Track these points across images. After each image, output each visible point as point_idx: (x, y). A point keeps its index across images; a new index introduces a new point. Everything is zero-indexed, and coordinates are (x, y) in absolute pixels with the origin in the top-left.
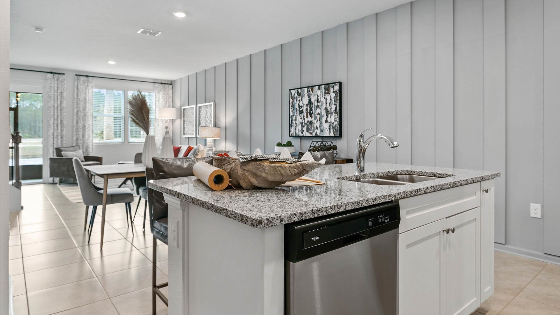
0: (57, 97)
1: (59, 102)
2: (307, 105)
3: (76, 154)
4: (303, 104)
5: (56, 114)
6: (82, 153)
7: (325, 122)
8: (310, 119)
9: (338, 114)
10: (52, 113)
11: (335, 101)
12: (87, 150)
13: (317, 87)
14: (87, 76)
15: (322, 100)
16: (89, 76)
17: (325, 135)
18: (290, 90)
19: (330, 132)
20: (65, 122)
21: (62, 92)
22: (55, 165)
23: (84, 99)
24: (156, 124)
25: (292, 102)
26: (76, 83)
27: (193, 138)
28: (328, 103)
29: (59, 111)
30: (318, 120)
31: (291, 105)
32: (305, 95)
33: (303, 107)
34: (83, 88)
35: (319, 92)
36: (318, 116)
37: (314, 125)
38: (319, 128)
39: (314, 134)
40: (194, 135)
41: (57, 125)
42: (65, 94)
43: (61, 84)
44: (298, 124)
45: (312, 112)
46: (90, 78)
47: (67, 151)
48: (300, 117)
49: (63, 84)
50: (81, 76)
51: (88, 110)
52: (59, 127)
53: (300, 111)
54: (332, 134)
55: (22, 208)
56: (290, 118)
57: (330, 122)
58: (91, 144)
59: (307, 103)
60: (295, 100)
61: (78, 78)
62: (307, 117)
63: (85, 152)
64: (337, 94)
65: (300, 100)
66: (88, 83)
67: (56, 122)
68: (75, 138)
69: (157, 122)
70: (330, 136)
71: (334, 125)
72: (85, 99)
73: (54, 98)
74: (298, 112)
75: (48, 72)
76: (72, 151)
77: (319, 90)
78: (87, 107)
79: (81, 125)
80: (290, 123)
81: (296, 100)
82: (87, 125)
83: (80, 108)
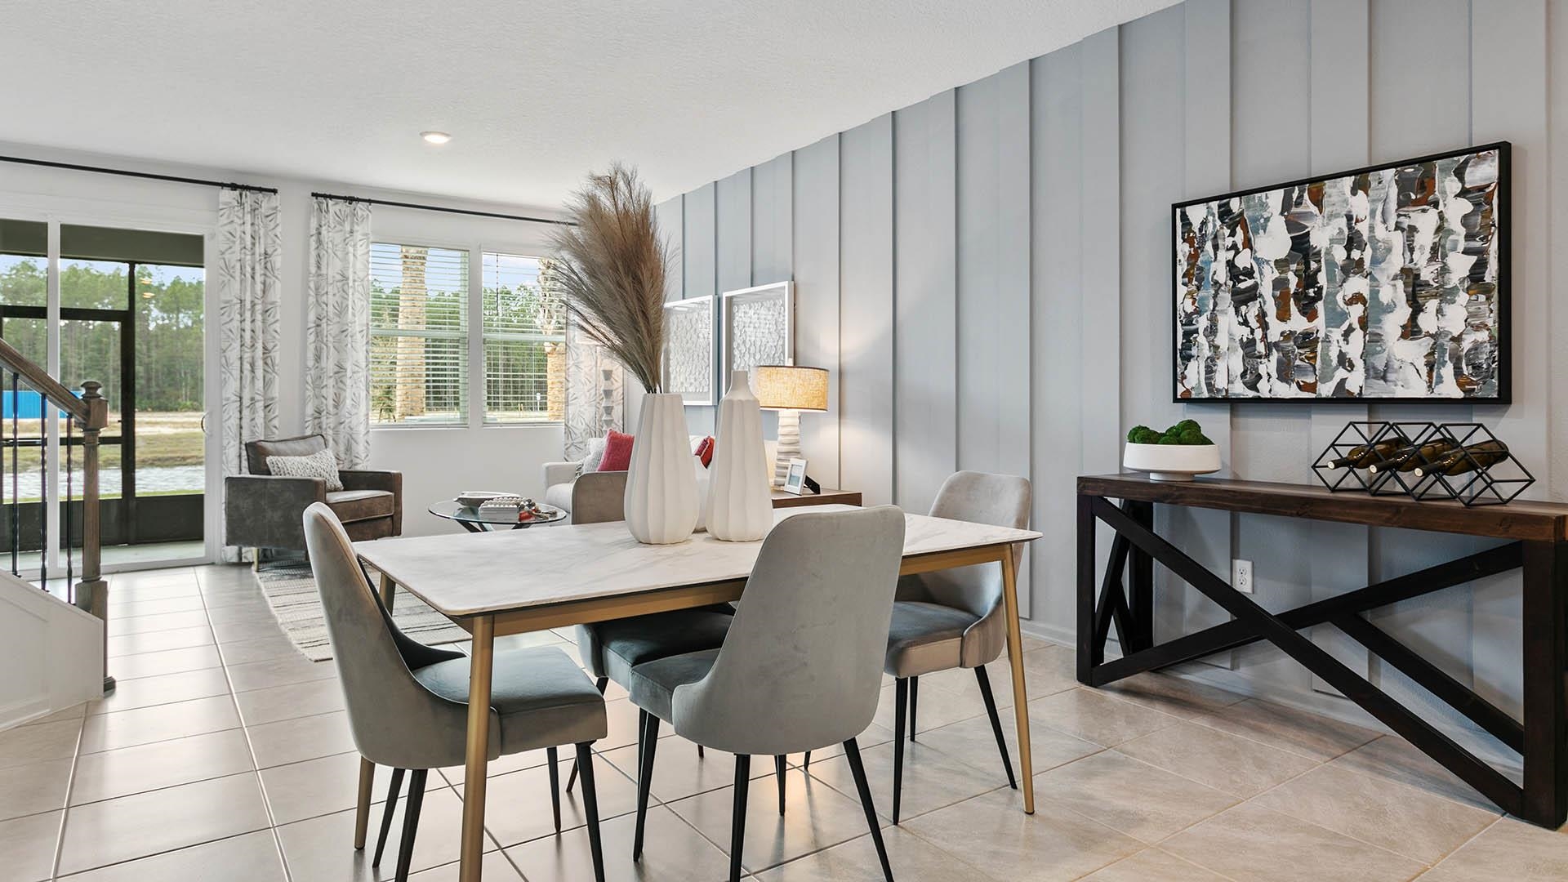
0: (253, 269)
1: (259, 287)
2: (1281, 264)
3: (314, 464)
4: (1256, 259)
5: (248, 325)
6: (334, 461)
7: (1404, 336)
8: (1298, 323)
9: (1495, 294)
10: (236, 324)
11: (1469, 237)
12: (348, 449)
13: (1348, 182)
14: (351, 200)
15: (1380, 232)
16: (358, 200)
17: (1400, 393)
18: (1175, 207)
19: (1433, 378)
20: (276, 355)
21: (269, 252)
22: (246, 504)
23: (339, 277)
24: (571, 363)
25: (1193, 258)
26: (314, 224)
27: (704, 412)
28: (1422, 247)
29: (259, 317)
30: (1356, 325)
31: (1182, 269)
32: (1267, 220)
33: (1256, 275)
34: (338, 238)
35: (1360, 204)
36: (1357, 311)
37: (1326, 351)
38: (1359, 364)
39: (1326, 390)
40: (709, 400)
41: (252, 365)
42: (277, 260)
43: (265, 226)
44: (1224, 347)
45: (1311, 292)
46: (360, 204)
47: (286, 455)
48: (1241, 320)
49: (272, 225)
50: (331, 197)
51: (354, 315)
52: (259, 373)
53: (1235, 293)
54: (1449, 388)
55: (109, 686)
56: (1179, 324)
57: (1433, 331)
58: (362, 429)
59: (1283, 254)
60: (1209, 246)
61: (319, 204)
62: (1283, 315)
63: (342, 456)
64: (1491, 204)
65: (1240, 246)
66: (352, 224)
67: (247, 356)
68: (310, 410)
69: (574, 355)
70: (1432, 396)
71: (1466, 345)
72: (345, 278)
73: (243, 273)
74: (1226, 298)
75: (222, 185)
76: (301, 454)
77: (1360, 193)
78: (350, 303)
79: (330, 365)
80: (1179, 346)
81: (1216, 248)
82: (349, 366)
83: (327, 305)
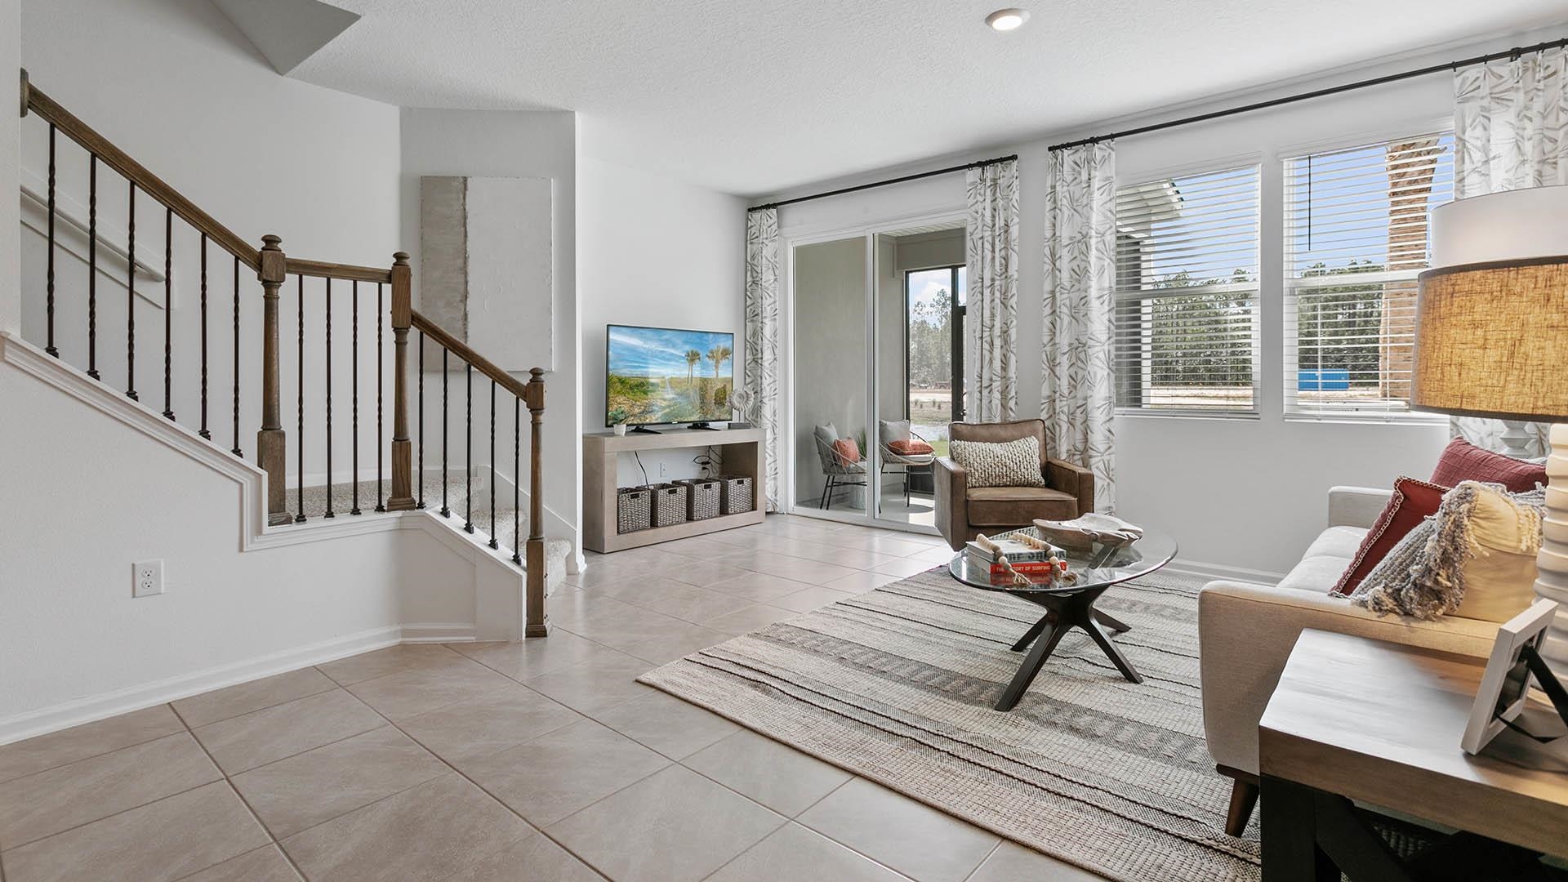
0: (993, 244)
1: (999, 263)
5: (987, 304)
10: (979, 303)
14: (1091, 141)
16: (1099, 139)
20: (1014, 332)
21: (1009, 223)
23: (1079, 237)
26: (1049, 182)
29: (997, 294)
34: (1079, 191)
41: (991, 344)
42: (1014, 231)
43: (1005, 198)
46: (1100, 144)
49: (1011, 194)
50: (1068, 146)
52: (997, 352)
61: (1055, 158)
66: (1091, 167)
67: (986, 335)
68: (1045, 392)
72: (1083, 236)
75: (969, 166)
78: (1087, 265)
82: (1086, 341)
83: (1060, 272)
